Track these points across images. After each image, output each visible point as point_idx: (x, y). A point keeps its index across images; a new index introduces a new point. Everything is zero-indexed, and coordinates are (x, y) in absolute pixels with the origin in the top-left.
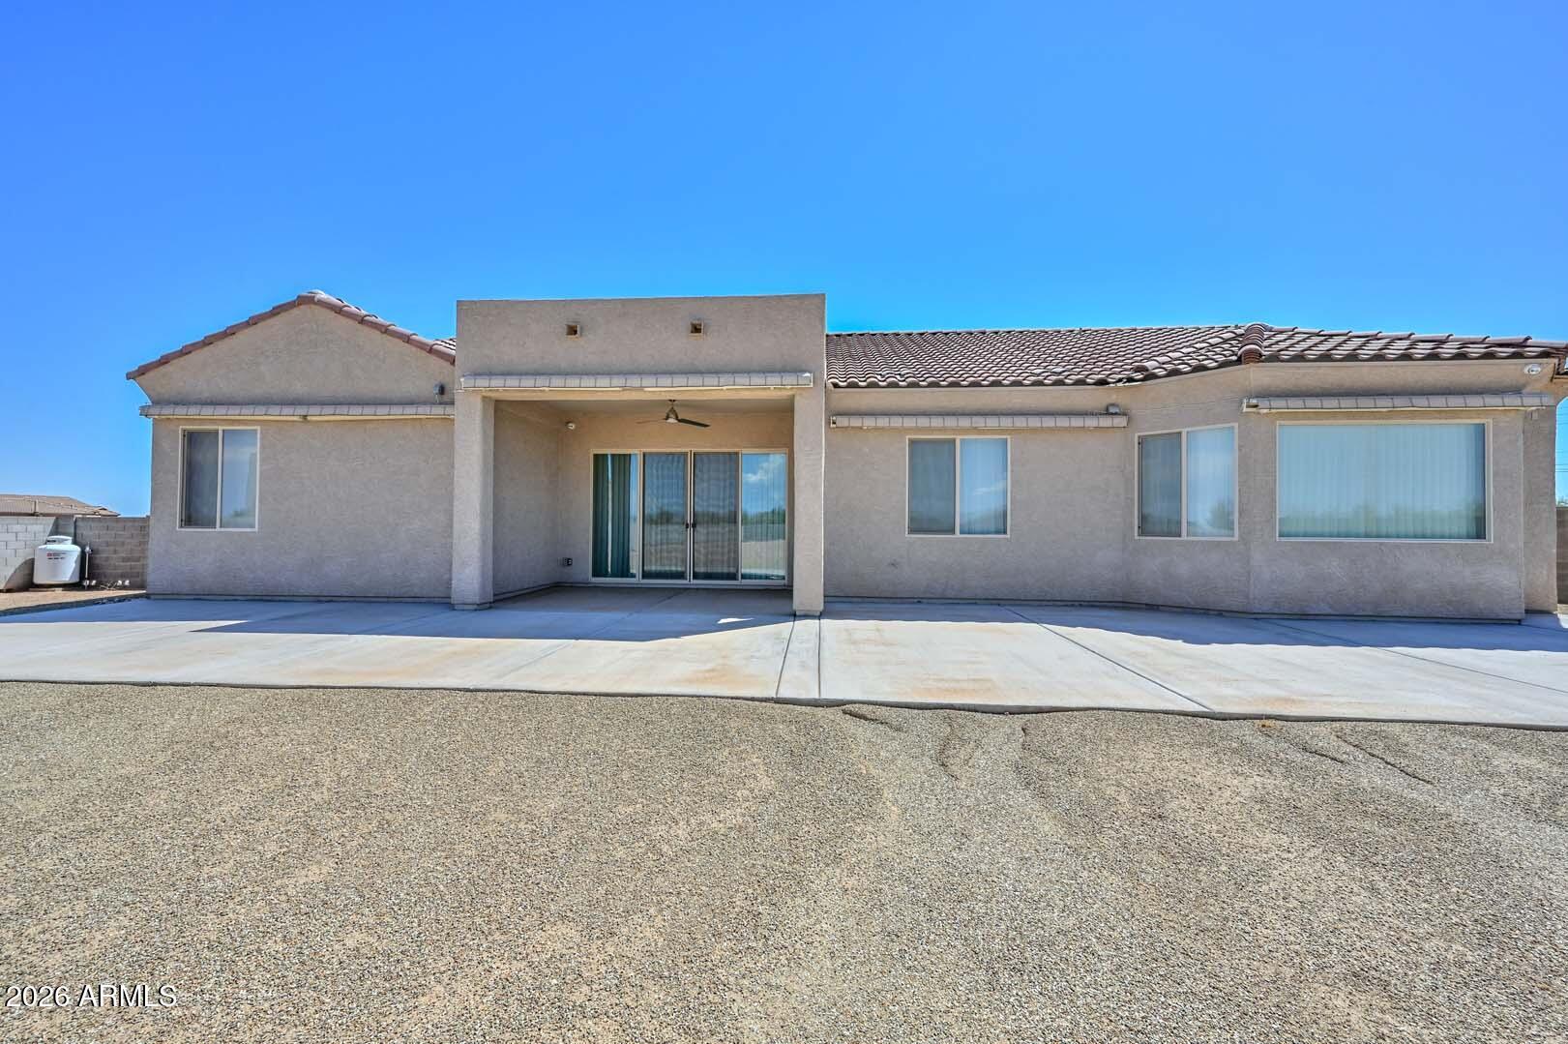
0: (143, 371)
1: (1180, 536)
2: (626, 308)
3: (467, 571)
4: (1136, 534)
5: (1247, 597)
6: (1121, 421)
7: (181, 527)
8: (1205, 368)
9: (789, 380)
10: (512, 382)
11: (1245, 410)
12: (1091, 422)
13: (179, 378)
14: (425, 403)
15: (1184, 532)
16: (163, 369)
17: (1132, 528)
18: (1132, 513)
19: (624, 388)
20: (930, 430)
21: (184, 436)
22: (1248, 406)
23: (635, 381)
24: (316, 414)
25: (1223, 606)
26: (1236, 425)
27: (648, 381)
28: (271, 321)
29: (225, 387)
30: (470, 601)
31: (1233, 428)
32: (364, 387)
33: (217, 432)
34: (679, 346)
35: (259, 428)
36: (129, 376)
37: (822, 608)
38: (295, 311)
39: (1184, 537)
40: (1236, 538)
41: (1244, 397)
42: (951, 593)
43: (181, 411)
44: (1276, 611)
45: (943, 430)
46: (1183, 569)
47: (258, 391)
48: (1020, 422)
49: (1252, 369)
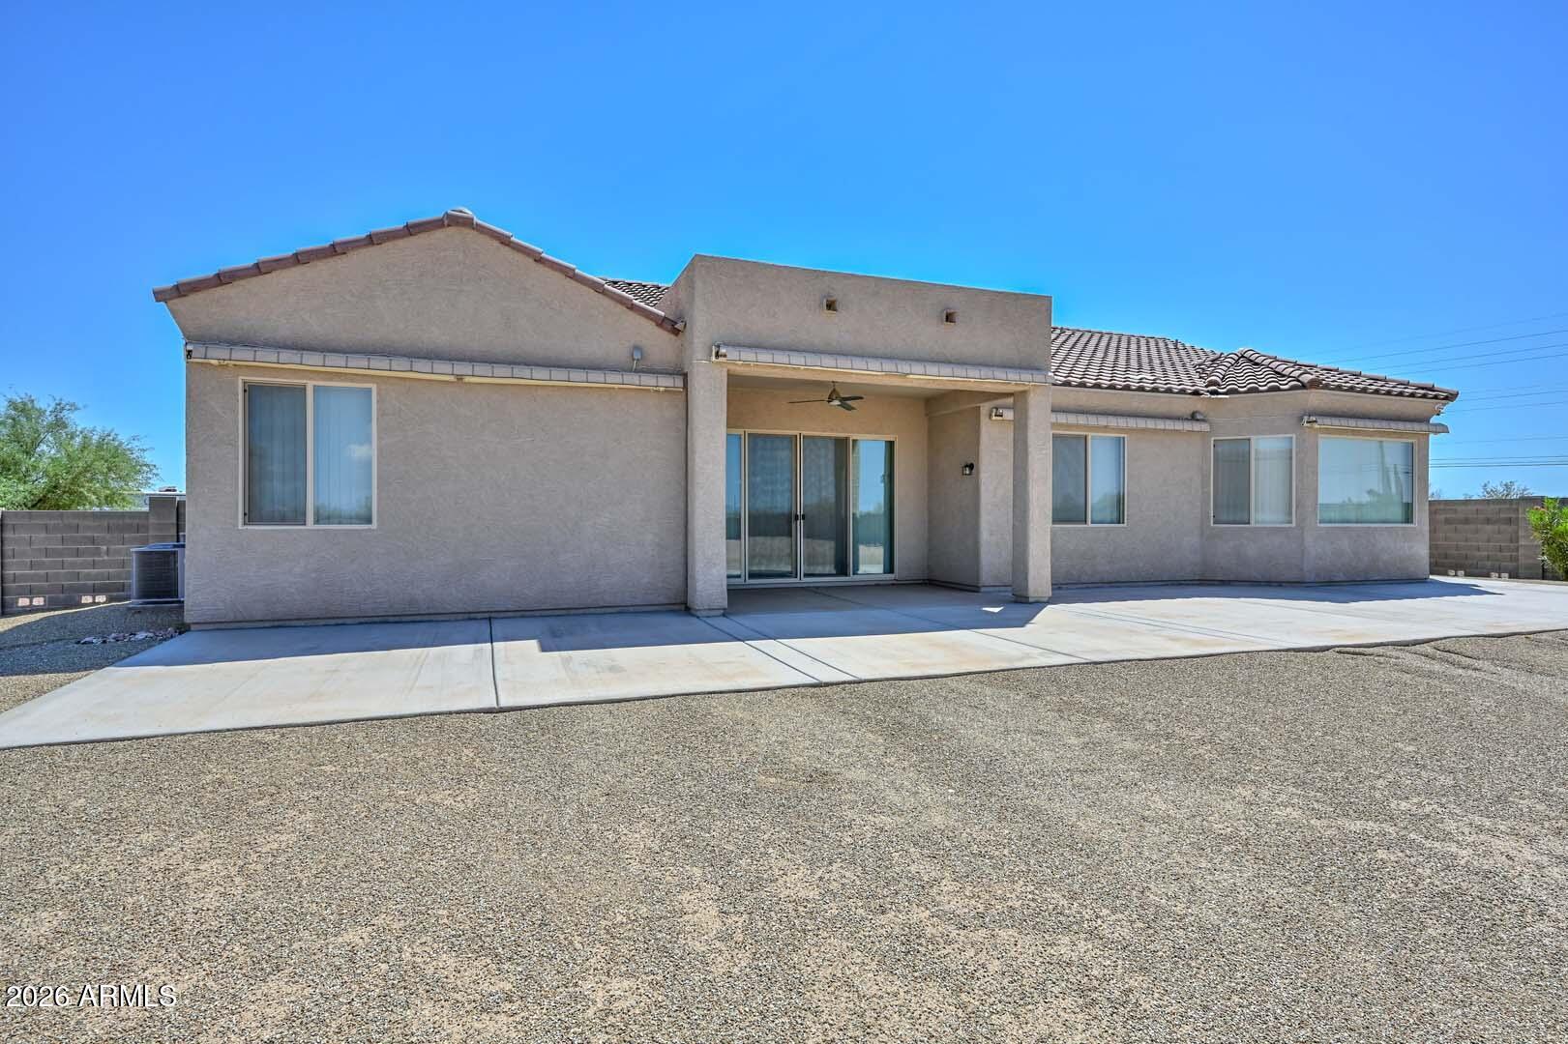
0: (181, 290)
1: (1249, 523)
2: (879, 287)
3: (714, 571)
4: (1212, 522)
5: (1302, 570)
6: (1205, 427)
7: (245, 524)
8: (1279, 389)
9: (1026, 376)
10: (765, 357)
11: (1305, 424)
12: (1178, 426)
13: (239, 307)
14: (614, 369)
15: (1252, 521)
16: (220, 291)
17: (1209, 517)
18: (1209, 504)
19: (889, 374)
20: (1069, 426)
21: (245, 391)
22: (1308, 422)
23: (904, 368)
24: (479, 375)
25: (1283, 578)
26: (1294, 436)
27: (918, 368)
28: (401, 243)
29: (315, 326)
30: (715, 605)
31: (1291, 438)
32: (531, 341)
33: (304, 389)
34: (930, 335)
35: (374, 387)
36: (160, 296)
37: (1050, 595)
38: (439, 235)
39: (1253, 524)
40: (1294, 525)
41: (1305, 415)
42: (1084, 578)
43: (242, 354)
44: (1317, 580)
45: (1077, 426)
46: (1251, 550)
47: (374, 334)
48: (1141, 423)
49: (1312, 395)
